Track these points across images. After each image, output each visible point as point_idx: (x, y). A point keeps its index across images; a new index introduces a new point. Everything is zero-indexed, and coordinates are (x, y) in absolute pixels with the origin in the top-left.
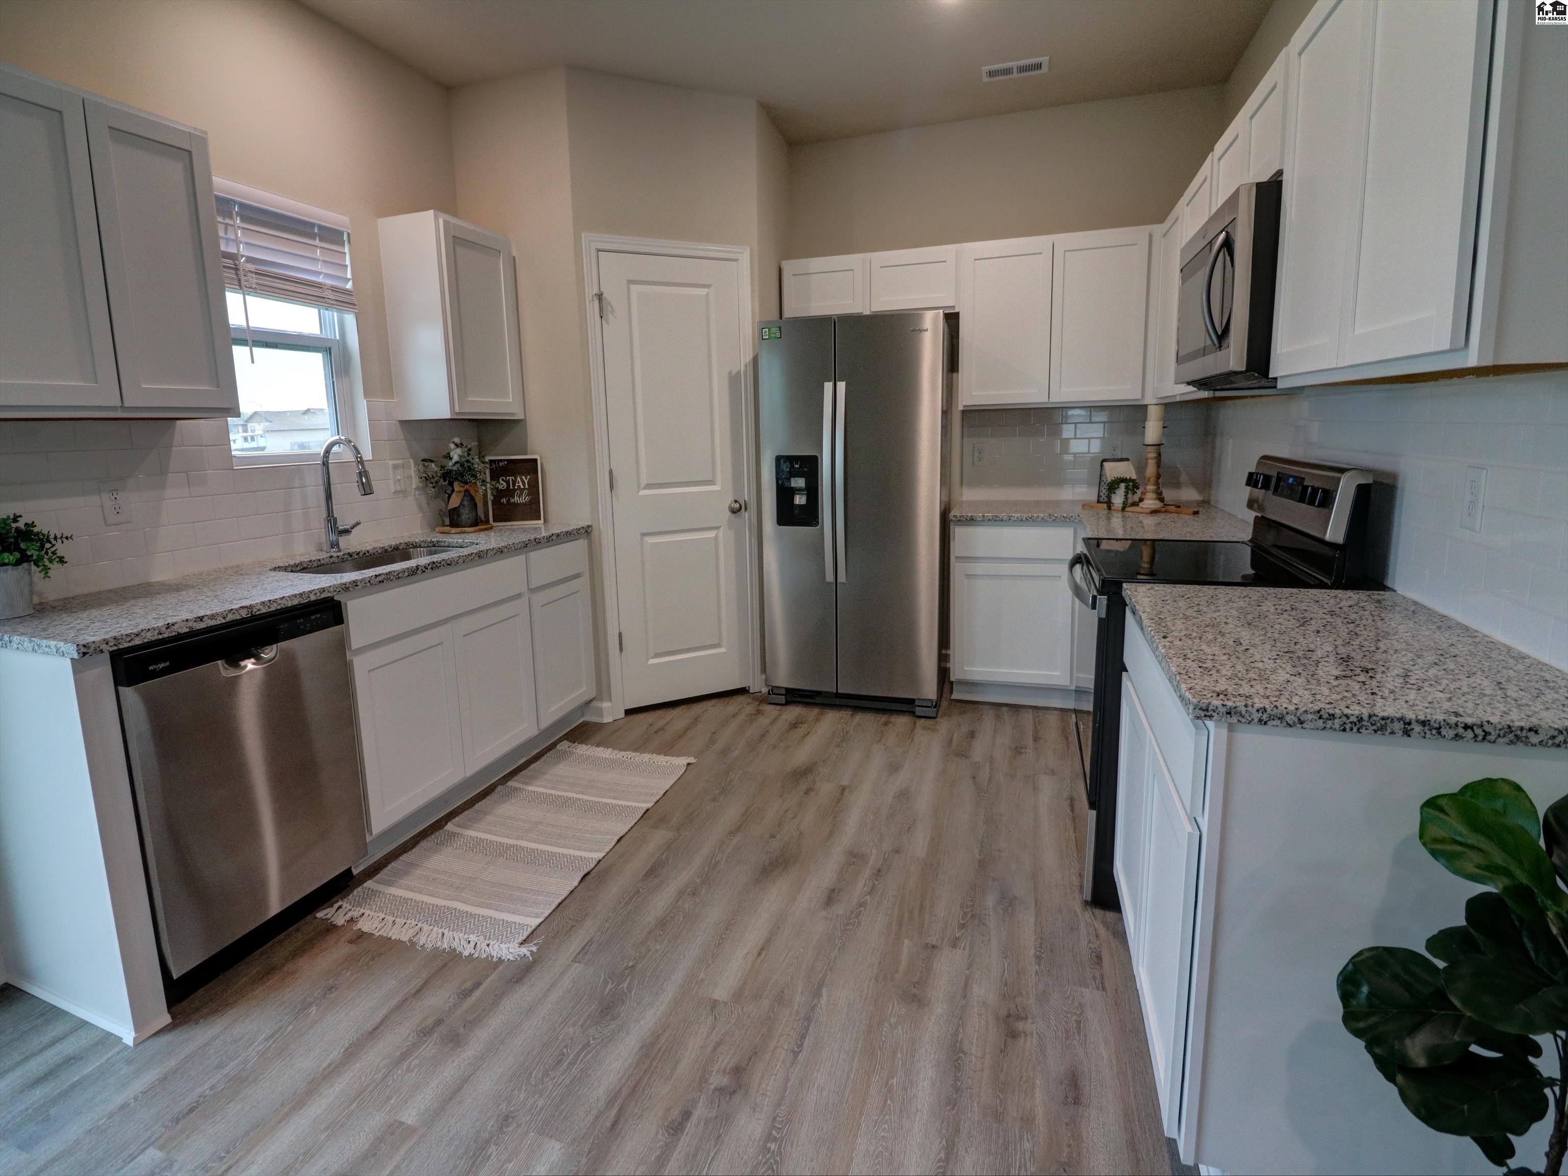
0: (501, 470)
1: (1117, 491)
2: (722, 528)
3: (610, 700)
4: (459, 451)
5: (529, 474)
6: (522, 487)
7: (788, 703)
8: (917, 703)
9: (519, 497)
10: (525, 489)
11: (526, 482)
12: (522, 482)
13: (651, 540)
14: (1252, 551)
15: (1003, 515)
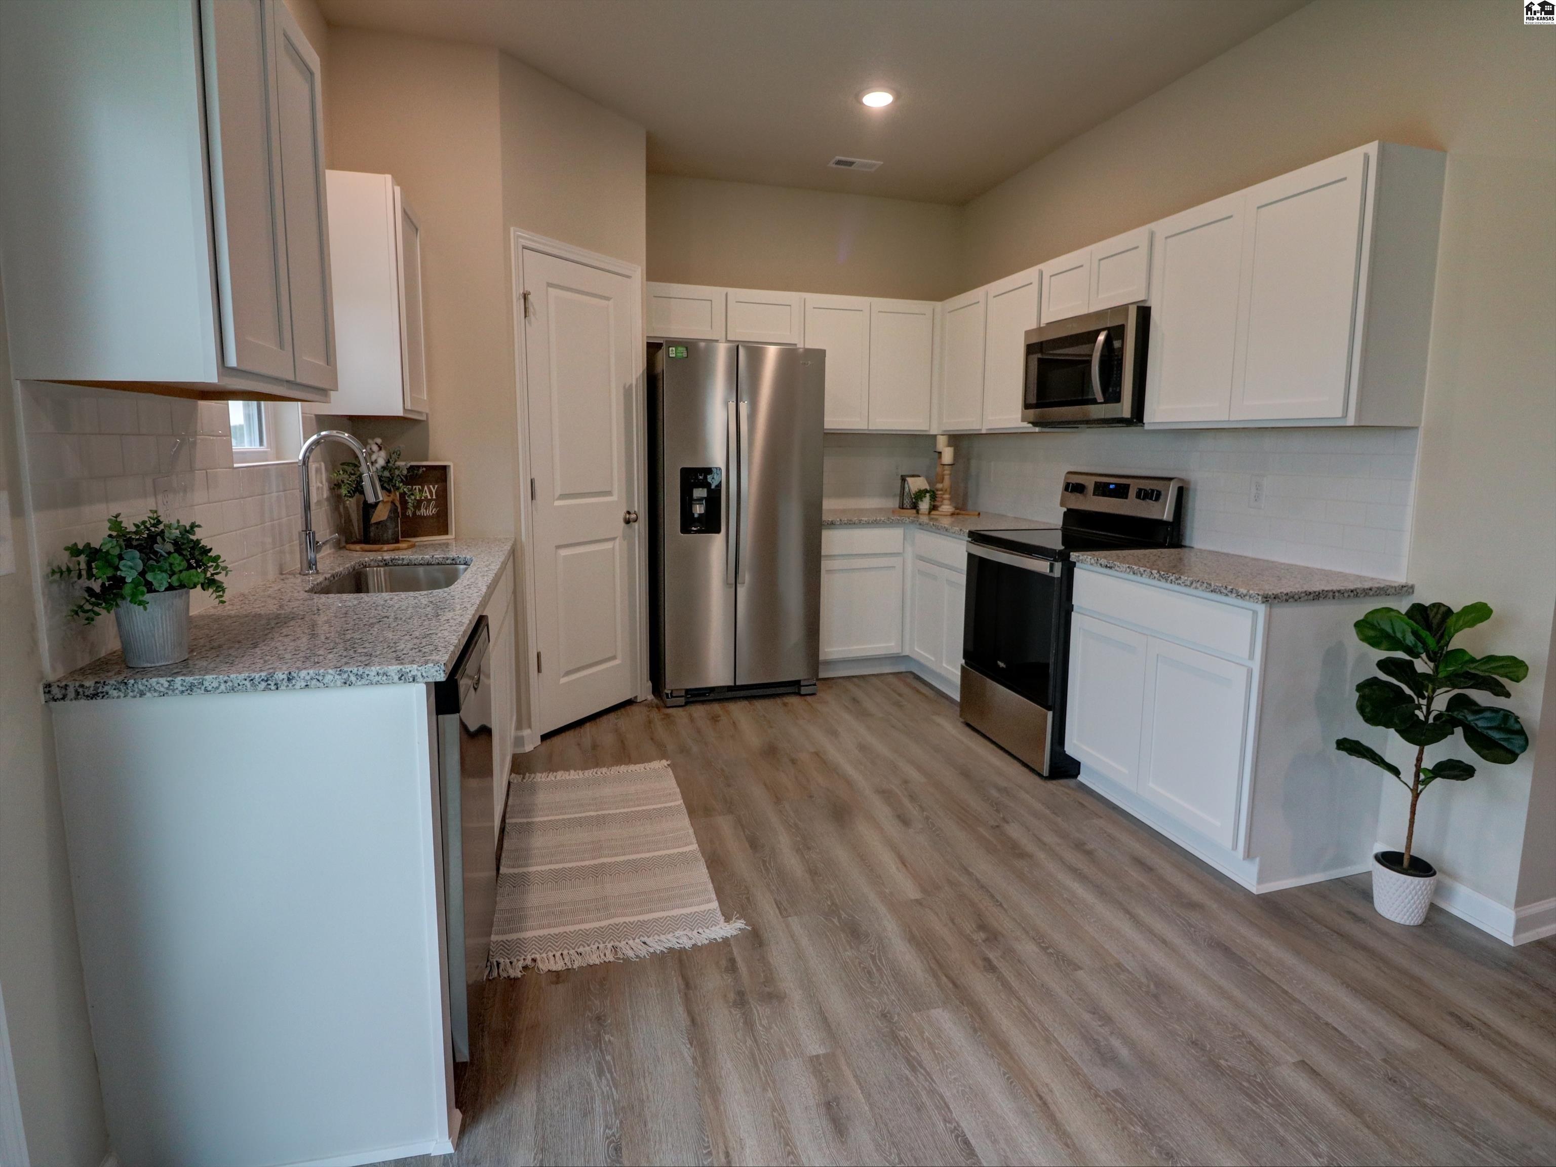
0: (416, 476)
1: (924, 499)
2: (618, 539)
3: (530, 727)
4: (383, 454)
5: (437, 482)
6: (429, 497)
7: (687, 703)
8: (802, 683)
9: (426, 509)
10: (431, 500)
11: (434, 491)
12: (429, 491)
13: (563, 552)
14: (1063, 534)
15: (855, 519)
